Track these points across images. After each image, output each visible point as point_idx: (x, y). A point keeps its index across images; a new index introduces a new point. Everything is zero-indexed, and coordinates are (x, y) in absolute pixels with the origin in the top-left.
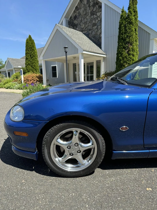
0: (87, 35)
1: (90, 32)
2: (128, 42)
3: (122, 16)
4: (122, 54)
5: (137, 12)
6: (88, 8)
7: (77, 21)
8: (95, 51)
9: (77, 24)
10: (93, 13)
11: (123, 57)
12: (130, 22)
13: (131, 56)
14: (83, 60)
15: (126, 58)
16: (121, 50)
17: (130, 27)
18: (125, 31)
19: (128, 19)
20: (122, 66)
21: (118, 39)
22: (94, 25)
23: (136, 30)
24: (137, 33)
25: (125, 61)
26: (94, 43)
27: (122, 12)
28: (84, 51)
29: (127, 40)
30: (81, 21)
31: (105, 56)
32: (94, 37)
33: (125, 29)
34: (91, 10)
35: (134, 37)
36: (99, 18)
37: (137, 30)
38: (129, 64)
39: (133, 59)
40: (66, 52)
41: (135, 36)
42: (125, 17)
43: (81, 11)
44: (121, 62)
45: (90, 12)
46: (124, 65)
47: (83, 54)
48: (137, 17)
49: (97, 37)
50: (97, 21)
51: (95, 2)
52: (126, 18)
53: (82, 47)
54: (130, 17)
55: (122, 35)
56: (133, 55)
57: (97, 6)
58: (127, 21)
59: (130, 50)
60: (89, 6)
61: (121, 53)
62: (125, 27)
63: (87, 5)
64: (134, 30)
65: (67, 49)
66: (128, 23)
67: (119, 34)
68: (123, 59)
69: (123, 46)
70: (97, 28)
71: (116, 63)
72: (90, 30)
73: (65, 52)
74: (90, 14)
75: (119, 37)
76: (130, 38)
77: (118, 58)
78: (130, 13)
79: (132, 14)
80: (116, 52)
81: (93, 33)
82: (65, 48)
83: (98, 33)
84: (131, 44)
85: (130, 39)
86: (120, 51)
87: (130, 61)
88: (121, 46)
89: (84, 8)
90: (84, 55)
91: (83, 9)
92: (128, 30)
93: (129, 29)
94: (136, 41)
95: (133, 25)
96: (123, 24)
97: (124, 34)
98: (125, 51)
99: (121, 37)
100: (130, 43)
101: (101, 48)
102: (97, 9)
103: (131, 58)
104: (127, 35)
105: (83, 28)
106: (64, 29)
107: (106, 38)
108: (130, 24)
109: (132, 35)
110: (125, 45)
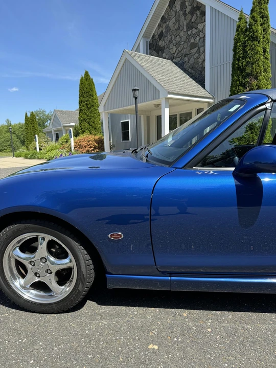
0: (181, 66)
1: (186, 59)
2: (249, 75)
3: (239, 26)
5: (267, 17)
6: (182, 18)
7: (163, 42)
8: (191, 93)
9: (164, 47)
10: (190, 26)
12: (253, 37)
14: (168, 109)
16: (236, 88)
17: (253, 46)
18: (243, 53)
19: (249, 31)
21: (231, 69)
22: (194, 46)
23: (265, 51)
24: (269, 57)
26: (191, 79)
27: (240, 19)
28: (169, 93)
29: (248, 70)
30: (171, 41)
31: (211, 101)
32: (192, 68)
33: (244, 50)
34: (188, 20)
35: (261, 63)
36: (201, 33)
37: (268, 50)
40: (136, 98)
41: (264, 62)
42: (244, 29)
43: (171, 23)
45: (185, 24)
47: (167, 99)
48: (268, 26)
49: (198, 68)
50: (198, 38)
51: (195, 6)
52: (246, 30)
53: (166, 87)
54: (253, 27)
55: (239, 60)
57: (198, 13)
58: (247, 36)
59: (252, 89)
60: (185, 14)
62: (244, 46)
63: (181, 13)
64: (260, 50)
65: (137, 92)
66: (249, 39)
67: (233, 60)
69: (239, 81)
70: (198, 52)
72: (185, 56)
73: (134, 97)
74: (185, 27)
75: (233, 65)
76: (254, 66)
78: (254, 20)
79: (257, 21)
80: (228, 93)
81: (192, 61)
82: (134, 90)
83: (200, 60)
84: (256, 78)
85: (253, 68)
86: (235, 90)
88: (237, 81)
89: (176, 19)
90: (170, 101)
91: (173, 20)
92: (249, 52)
93: (252, 50)
94: (265, 70)
95: (259, 41)
96: (241, 42)
97: (243, 59)
98: (243, 91)
99: (237, 66)
100: (254, 74)
101: (204, 86)
102: (197, 17)
104: (248, 62)
105: (174, 53)
106: (137, 58)
107: (214, 68)
108: (252, 41)
109: (257, 61)
110: (244, 79)
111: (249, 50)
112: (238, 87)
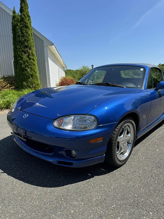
2: (26, 47)
3: (14, 17)
4: (23, 57)
5: (29, 17)
11: (24, 61)
12: (26, 26)
13: (32, 61)
15: (28, 62)
19: (23, 22)
20: (24, 70)
24: (33, 39)
25: (27, 66)
27: (14, 12)
33: (21, 32)
38: (31, 68)
39: (34, 64)
41: (32, 41)
42: (19, 20)
46: (27, 69)
48: (31, 22)
52: (21, 21)
54: (25, 20)
55: (19, 37)
56: (33, 60)
58: (23, 24)
59: (30, 55)
61: (20, 57)
62: (22, 30)
64: (31, 34)
66: (24, 26)
67: (13, 36)
68: (24, 63)
69: (21, 49)
75: (14, 38)
76: (29, 42)
79: (26, 17)
80: (13, 55)
84: (30, 49)
85: (28, 43)
86: (20, 54)
87: (32, 65)
88: (19, 49)
92: (25, 34)
95: (29, 29)
96: (19, 26)
97: (22, 37)
98: (25, 55)
99: (18, 40)
100: (29, 47)
103: (32, 63)
104: (25, 39)
108: (26, 28)
109: (30, 40)
110: (24, 48)
111: (25, 32)
112: (21, 52)
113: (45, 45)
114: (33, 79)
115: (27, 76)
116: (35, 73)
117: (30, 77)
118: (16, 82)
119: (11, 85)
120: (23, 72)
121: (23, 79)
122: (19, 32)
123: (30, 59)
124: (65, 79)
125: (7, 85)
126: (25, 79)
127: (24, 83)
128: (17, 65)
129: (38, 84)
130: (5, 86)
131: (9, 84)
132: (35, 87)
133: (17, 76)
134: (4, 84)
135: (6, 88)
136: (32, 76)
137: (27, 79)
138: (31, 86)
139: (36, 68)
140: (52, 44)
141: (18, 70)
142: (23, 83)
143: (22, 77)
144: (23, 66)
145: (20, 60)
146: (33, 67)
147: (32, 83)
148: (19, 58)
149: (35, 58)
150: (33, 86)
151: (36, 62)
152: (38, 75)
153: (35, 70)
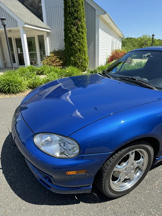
2: (76, 18)
4: (72, 31)
8: (38, 25)
11: (72, 35)
13: (81, 34)
14: (25, 35)
15: (76, 36)
16: (69, 25)
18: (72, 3)
20: (72, 45)
21: (63, 12)
24: (84, 8)
25: (75, 39)
28: (26, 24)
31: (49, 31)
32: (31, 6)
33: (72, 1)
35: (81, 11)
37: (83, 3)
38: (79, 42)
39: (83, 37)
41: (83, 11)
44: (70, 40)
46: (75, 44)
47: (24, 28)
49: (36, 6)
53: (22, 19)
55: (69, 8)
56: (82, 33)
59: (79, 27)
61: (70, 30)
64: (81, 3)
65: (5, 21)
67: (65, 7)
68: (73, 37)
69: (71, 21)
71: (64, 40)
75: (65, 10)
76: (78, 13)
77: (66, 35)
80: (63, 28)
82: (2, 19)
83: (37, 1)
84: (80, 20)
85: (78, 14)
86: (69, 27)
87: (80, 39)
88: (69, 21)
90: (26, 29)
92: (75, 3)
94: (84, 17)
97: (72, 7)
98: (74, 28)
99: (68, 11)
100: (78, 18)
101: (42, 20)
103: (81, 36)
104: (75, 9)
107: (48, 9)
110: (74, 20)
111: (75, 2)
112: (71, 25)
113: (96, 15)
114: (80, 54)
115: (75, 50)
116: (83, 47)
117: (78, 51)
118: (65, 57)
119: (60, 59)
120: (72, 46)
121: (71, 54)
122: (69, 2)
123: (79, 32)
124: (116, 52)
125: (56, 59)
126: (73, 54)
127: (72, 58)
128: (66, 39)
129: (85, 59)
130: (55, 61)
131: (58, 59)
132: (82, 62)
133: (66, 51)
134: (54, 59)
135: (55, 63)
136: (79, 50)
137: (75, 54)
138: (78, 62)
139: (84, 42)
140: (105, 13)
141: (67, 44)
142: (70, 58)
143: (70, 52)
144: (72, 40)
145: (69, 33)
146: (81, 41)
147: (79, 58)
148: (69, 32)
149: (84, 31)
150: (80, 62)
151: (85, 35)
152: (86, 49)
153: (83, 44)
